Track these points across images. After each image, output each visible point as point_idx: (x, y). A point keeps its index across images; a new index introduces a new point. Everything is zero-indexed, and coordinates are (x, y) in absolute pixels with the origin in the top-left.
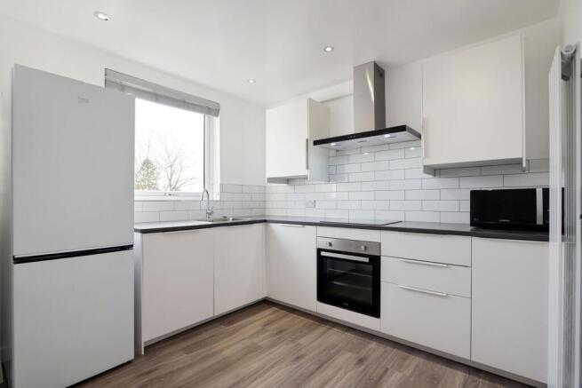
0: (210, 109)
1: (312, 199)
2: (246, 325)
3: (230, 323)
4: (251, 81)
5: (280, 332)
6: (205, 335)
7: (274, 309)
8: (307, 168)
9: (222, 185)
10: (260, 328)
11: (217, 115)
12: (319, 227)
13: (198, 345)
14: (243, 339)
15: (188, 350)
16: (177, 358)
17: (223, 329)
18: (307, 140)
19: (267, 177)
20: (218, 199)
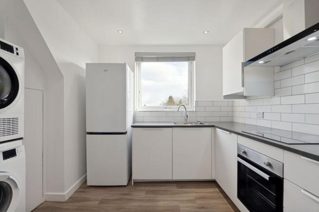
0: (189, 58)
1: (261, 111)
2: (188, 193)
3: (181, 187)
4: (206, 32)
5: (202, 208)
6: (163, 188)
7: (217, 190)
8: (243, 86)
9: (197, 102)
10: (194, 198)
11: (194, 60)
12: (239, 136)
13: (154, 192)
14: (176, 201)
15: (148, 192)
16: (140, 194)
17: (174, 189)
18: (243, 63)
19: (224, 95)
20: (194, 110)
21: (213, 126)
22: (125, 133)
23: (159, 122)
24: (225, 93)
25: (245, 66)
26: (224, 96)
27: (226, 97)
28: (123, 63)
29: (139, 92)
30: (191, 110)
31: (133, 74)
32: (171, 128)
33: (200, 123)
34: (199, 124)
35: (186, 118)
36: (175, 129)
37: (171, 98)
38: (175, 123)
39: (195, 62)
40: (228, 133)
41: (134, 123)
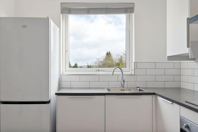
9: (136, 63)
11: (132, 12)
18: (188, 19)
19: (168, 55)
20: (133, 74)
21: (154, 94)
22: (48, 102)
23: (90, 88)
24: (170, 53)
25: (190, 23)
26: (168, 57)
27: (171, 58)
28: (46, 17)
29: (66, 51)
30: (129, 73)
31: (58, 29)
32: (103, 97)
33: (140, 90)
34: (138, 92)
35: (123, 83)
36: (107, 97)
37: (108, 54)
38: (109, 90)
39: (133, 14)
40: (171, 102)
41: (59, 89)
